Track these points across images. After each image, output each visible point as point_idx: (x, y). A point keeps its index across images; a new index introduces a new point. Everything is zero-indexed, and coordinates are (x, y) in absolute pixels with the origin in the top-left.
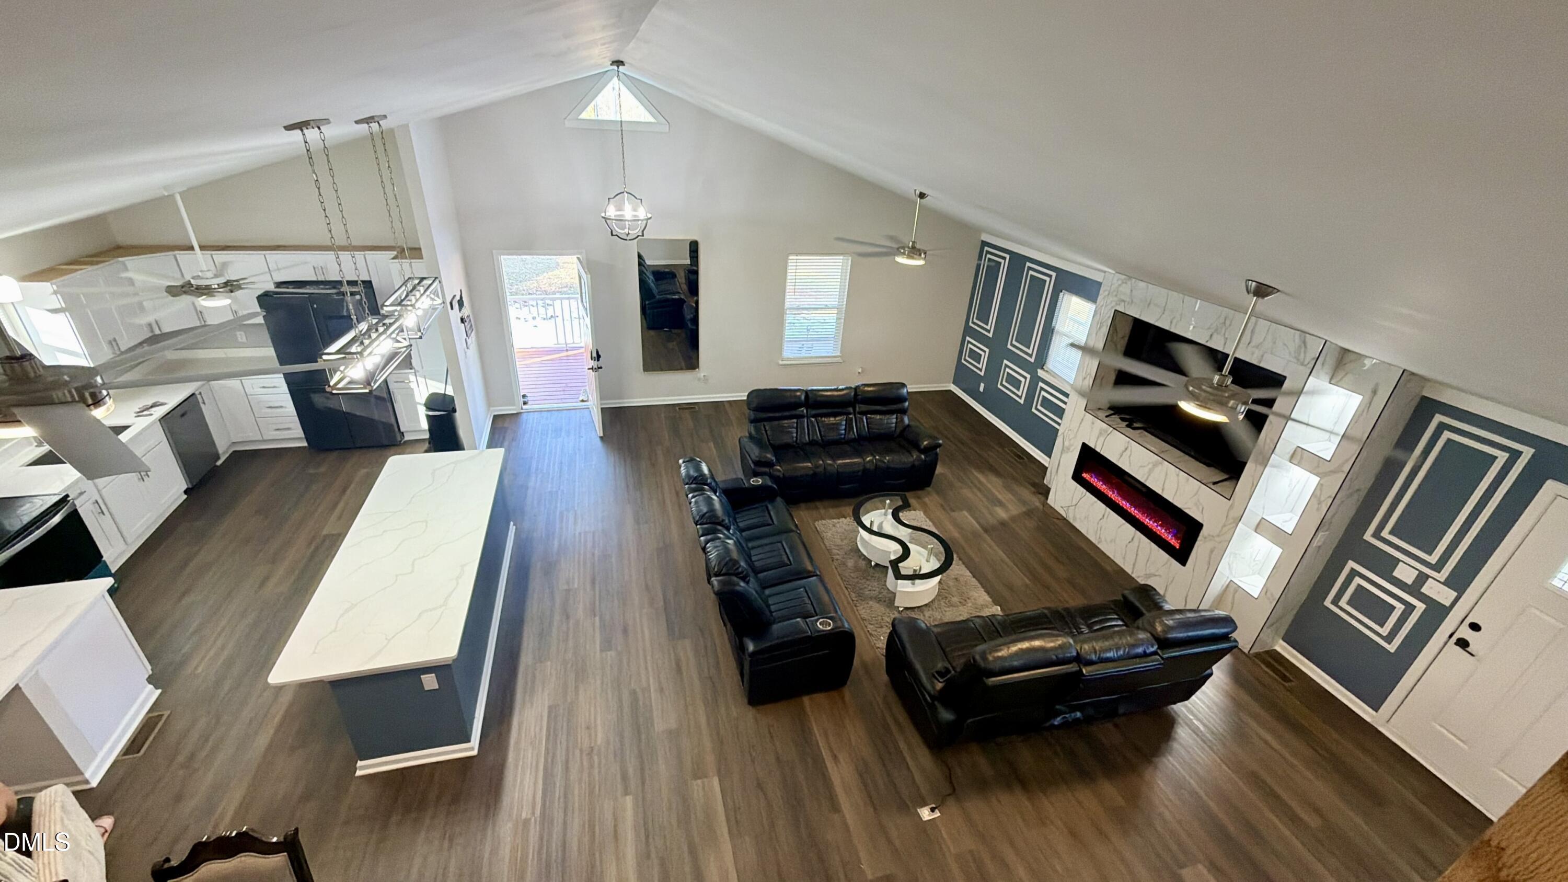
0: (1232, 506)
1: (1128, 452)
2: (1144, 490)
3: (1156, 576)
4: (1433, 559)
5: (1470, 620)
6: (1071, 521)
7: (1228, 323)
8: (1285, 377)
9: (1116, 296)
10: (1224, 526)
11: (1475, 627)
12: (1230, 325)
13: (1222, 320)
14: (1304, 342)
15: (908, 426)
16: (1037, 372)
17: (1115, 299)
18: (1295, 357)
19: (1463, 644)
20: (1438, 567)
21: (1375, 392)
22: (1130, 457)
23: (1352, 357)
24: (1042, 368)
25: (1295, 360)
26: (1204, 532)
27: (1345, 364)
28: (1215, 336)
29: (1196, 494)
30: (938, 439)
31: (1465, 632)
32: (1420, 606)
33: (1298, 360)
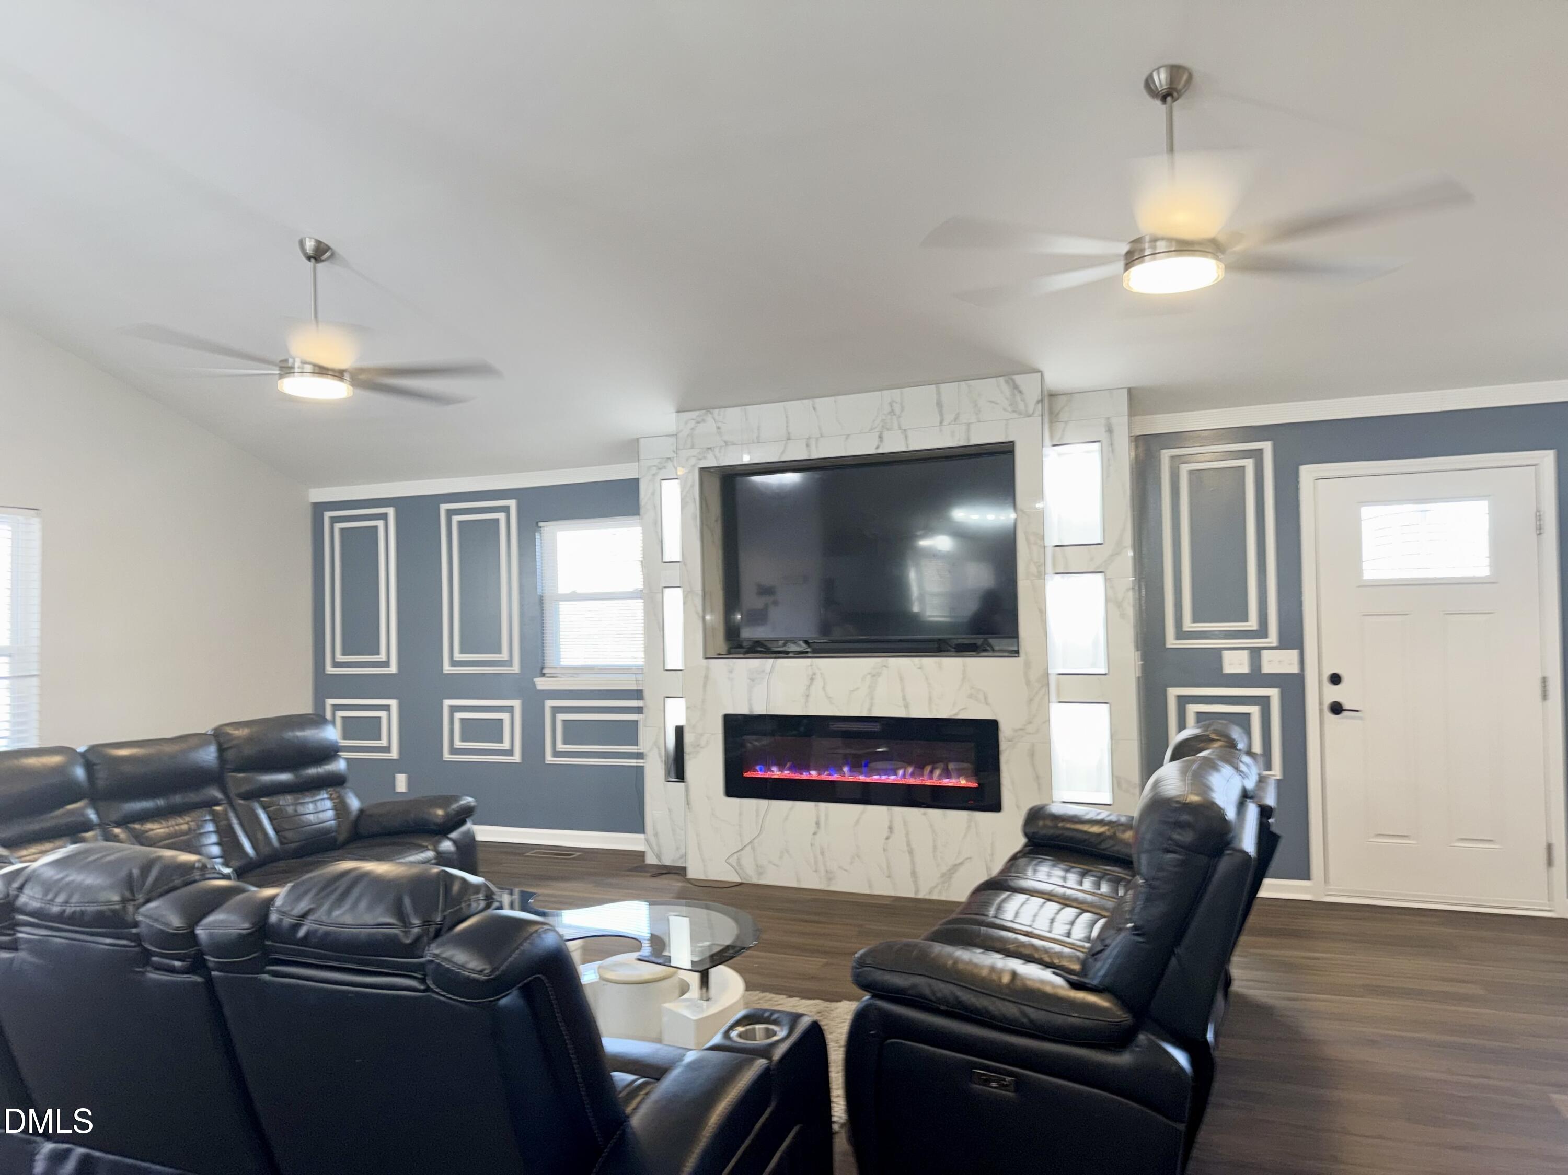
0: (1027, 665)
1: (819, 683)
2: (877, 728)
3: (961, 864)
4: (1252, 624)
5: (1327, 673)
6: (755, 880)
7: (897, 408)
8: (1012, 443)
9: (692, 447)
10: (1031, 700)
11: (1335, 679)
12: (902, 409)
13: (887, 409)
14: (1016, 387)
15: (361, 811)
16: (534, 684)
17: (694, 452)
18: (1014, 411)
19: (1337, 709)
20: (1262, 632)
21: (1110, 430)
22: (824, 688)
23: (1062, 401)
24: (543, 675)
25: (1015, 415)
26: (1005, 732)
27: (1058, 414)
28: (886, 434)
29: (964, 679)
30: (456, 798)
31: (1333, 694)
32: (1273, 693)
33: (1020, 413)
